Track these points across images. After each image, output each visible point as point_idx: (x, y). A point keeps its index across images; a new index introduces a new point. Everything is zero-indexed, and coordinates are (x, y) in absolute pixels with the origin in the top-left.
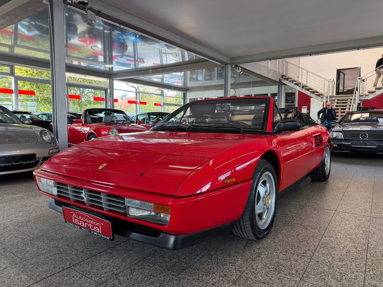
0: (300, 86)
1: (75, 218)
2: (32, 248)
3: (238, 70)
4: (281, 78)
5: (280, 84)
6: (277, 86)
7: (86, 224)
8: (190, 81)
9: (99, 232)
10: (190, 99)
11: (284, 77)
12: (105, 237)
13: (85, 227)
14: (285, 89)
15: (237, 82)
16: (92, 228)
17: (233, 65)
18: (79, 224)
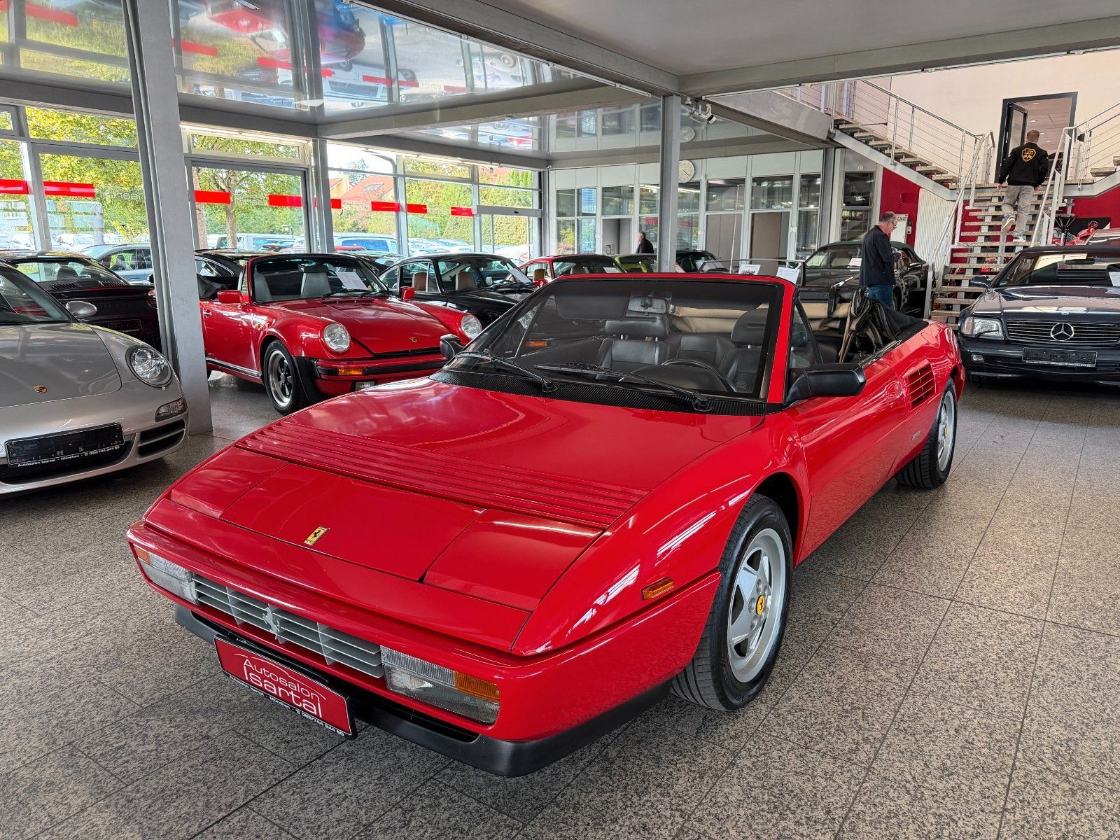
0: (889, 155)
1: (249, 670)
2: (141, 743)
3: (704, 109)
4: (832, 130)
5: (828, 146)
6: (821, 152)
7: (280, 689)
8: (558, 135)
9: (315, 713)
10: (558, 191)
11: (841, 127)
12: (333, 729)
13: (277, 696)
14: (844, 161)
15: (699, 139)
16: (298, 701)
17: (689, 99)
18: (261, 685)
